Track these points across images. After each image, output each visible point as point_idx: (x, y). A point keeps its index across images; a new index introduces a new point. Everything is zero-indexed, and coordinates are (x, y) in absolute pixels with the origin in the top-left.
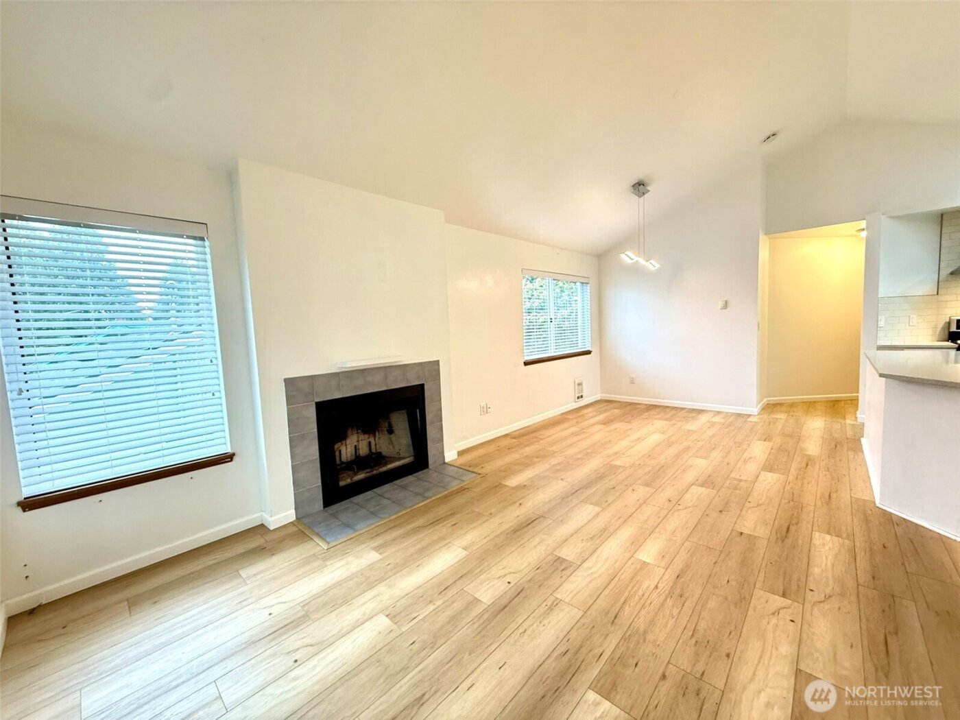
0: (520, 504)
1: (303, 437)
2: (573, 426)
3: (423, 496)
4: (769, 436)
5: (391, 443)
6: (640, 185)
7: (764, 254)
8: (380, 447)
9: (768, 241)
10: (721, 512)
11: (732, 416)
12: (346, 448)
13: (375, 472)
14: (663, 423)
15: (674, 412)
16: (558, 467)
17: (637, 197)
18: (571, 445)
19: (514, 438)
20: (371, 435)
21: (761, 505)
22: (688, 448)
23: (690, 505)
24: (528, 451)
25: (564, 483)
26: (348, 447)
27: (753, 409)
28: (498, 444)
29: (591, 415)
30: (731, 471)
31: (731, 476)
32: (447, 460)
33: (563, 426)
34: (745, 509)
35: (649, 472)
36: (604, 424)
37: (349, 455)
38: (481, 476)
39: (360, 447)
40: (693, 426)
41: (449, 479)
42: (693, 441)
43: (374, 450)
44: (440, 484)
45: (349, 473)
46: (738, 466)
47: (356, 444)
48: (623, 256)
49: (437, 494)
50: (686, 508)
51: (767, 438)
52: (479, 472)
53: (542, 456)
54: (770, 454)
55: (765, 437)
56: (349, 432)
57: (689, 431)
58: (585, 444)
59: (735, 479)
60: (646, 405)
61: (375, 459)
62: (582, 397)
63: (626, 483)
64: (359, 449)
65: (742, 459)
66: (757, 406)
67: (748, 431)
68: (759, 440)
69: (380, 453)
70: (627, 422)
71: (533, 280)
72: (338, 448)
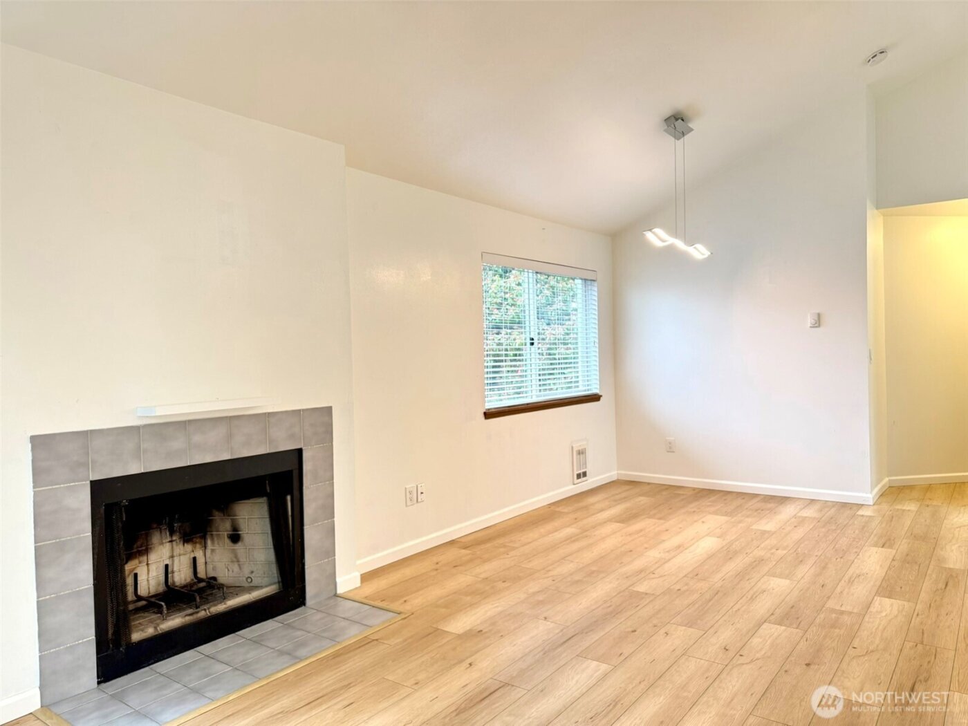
0: (470, 664)
1: (62, 547)
2: (568, 526)
3: (291, 655)
4: (890, 539)
5: (236, 560)
6: (677, 120)
7: (875, 239)
8: (214, 569)
9: (880, 220)
10: (808, 665)
11: (833, 506)
12: (148, 570)
13: (202, 614)
14: (723, 519)
15: (739, 501)
16: (541, 598)
17: (673, 139)
18: (564, 558)
19: (465, 548)
20: (198, 546)
21: (872, 651)
22: (761, 561)
23: (758, 655)
24: (487, 569)
25: (549, 625)
26: (150, 567)
27: (866, 495)
28: (435, 559)
29: (599, 506)
30: (829, 598)
31: (827, 606)
32: (340, 591)
33: (549, 526)
34: (847, 659)
35: (693, 603)
36: (622, 521)
37: (153, 583)
38: (403, 616)
39: (175, 569)
40: (768, 525)
41: (344, 623)
42: (770, 549)
43: (201, 574)
44: (325, 634)
45: (154, 616)
46: (839, 589)
47: (167, 562)
48: (649, 236)
49: (320, 652)
50: (752, 661)
51: (887, 542)
52: (400, 609)
53: (513, 578)
54: (889, 568)
55: (883, 541)
56: (155, 538)
57: (764, 532)
58: (588, 556)
59: (833, 611)
60: (694, 489)
61: (204, 588)
62: (585, 474)
63: (655, 622)
64: (173, 572)
65: (846, 578)
66: (872, 490)
67: (857, 532)
68: (875, 545)
69: (214, 579)
70: (660, 519)
71: (506, 272)
72: (131, 571)
